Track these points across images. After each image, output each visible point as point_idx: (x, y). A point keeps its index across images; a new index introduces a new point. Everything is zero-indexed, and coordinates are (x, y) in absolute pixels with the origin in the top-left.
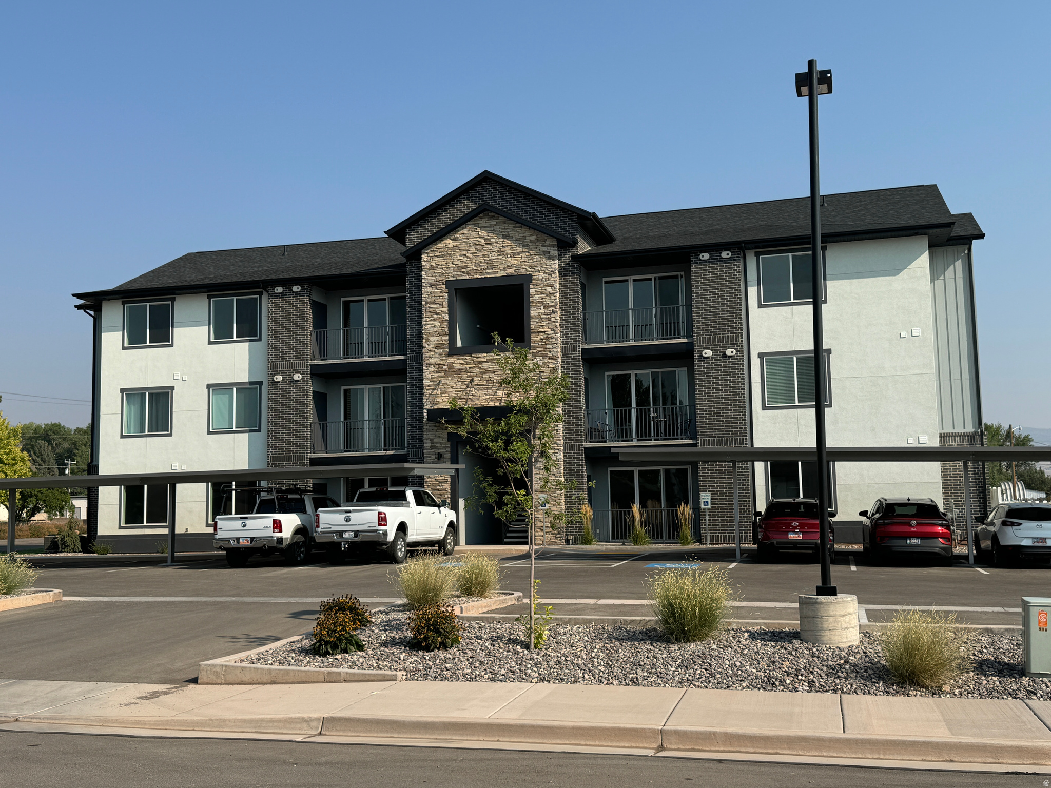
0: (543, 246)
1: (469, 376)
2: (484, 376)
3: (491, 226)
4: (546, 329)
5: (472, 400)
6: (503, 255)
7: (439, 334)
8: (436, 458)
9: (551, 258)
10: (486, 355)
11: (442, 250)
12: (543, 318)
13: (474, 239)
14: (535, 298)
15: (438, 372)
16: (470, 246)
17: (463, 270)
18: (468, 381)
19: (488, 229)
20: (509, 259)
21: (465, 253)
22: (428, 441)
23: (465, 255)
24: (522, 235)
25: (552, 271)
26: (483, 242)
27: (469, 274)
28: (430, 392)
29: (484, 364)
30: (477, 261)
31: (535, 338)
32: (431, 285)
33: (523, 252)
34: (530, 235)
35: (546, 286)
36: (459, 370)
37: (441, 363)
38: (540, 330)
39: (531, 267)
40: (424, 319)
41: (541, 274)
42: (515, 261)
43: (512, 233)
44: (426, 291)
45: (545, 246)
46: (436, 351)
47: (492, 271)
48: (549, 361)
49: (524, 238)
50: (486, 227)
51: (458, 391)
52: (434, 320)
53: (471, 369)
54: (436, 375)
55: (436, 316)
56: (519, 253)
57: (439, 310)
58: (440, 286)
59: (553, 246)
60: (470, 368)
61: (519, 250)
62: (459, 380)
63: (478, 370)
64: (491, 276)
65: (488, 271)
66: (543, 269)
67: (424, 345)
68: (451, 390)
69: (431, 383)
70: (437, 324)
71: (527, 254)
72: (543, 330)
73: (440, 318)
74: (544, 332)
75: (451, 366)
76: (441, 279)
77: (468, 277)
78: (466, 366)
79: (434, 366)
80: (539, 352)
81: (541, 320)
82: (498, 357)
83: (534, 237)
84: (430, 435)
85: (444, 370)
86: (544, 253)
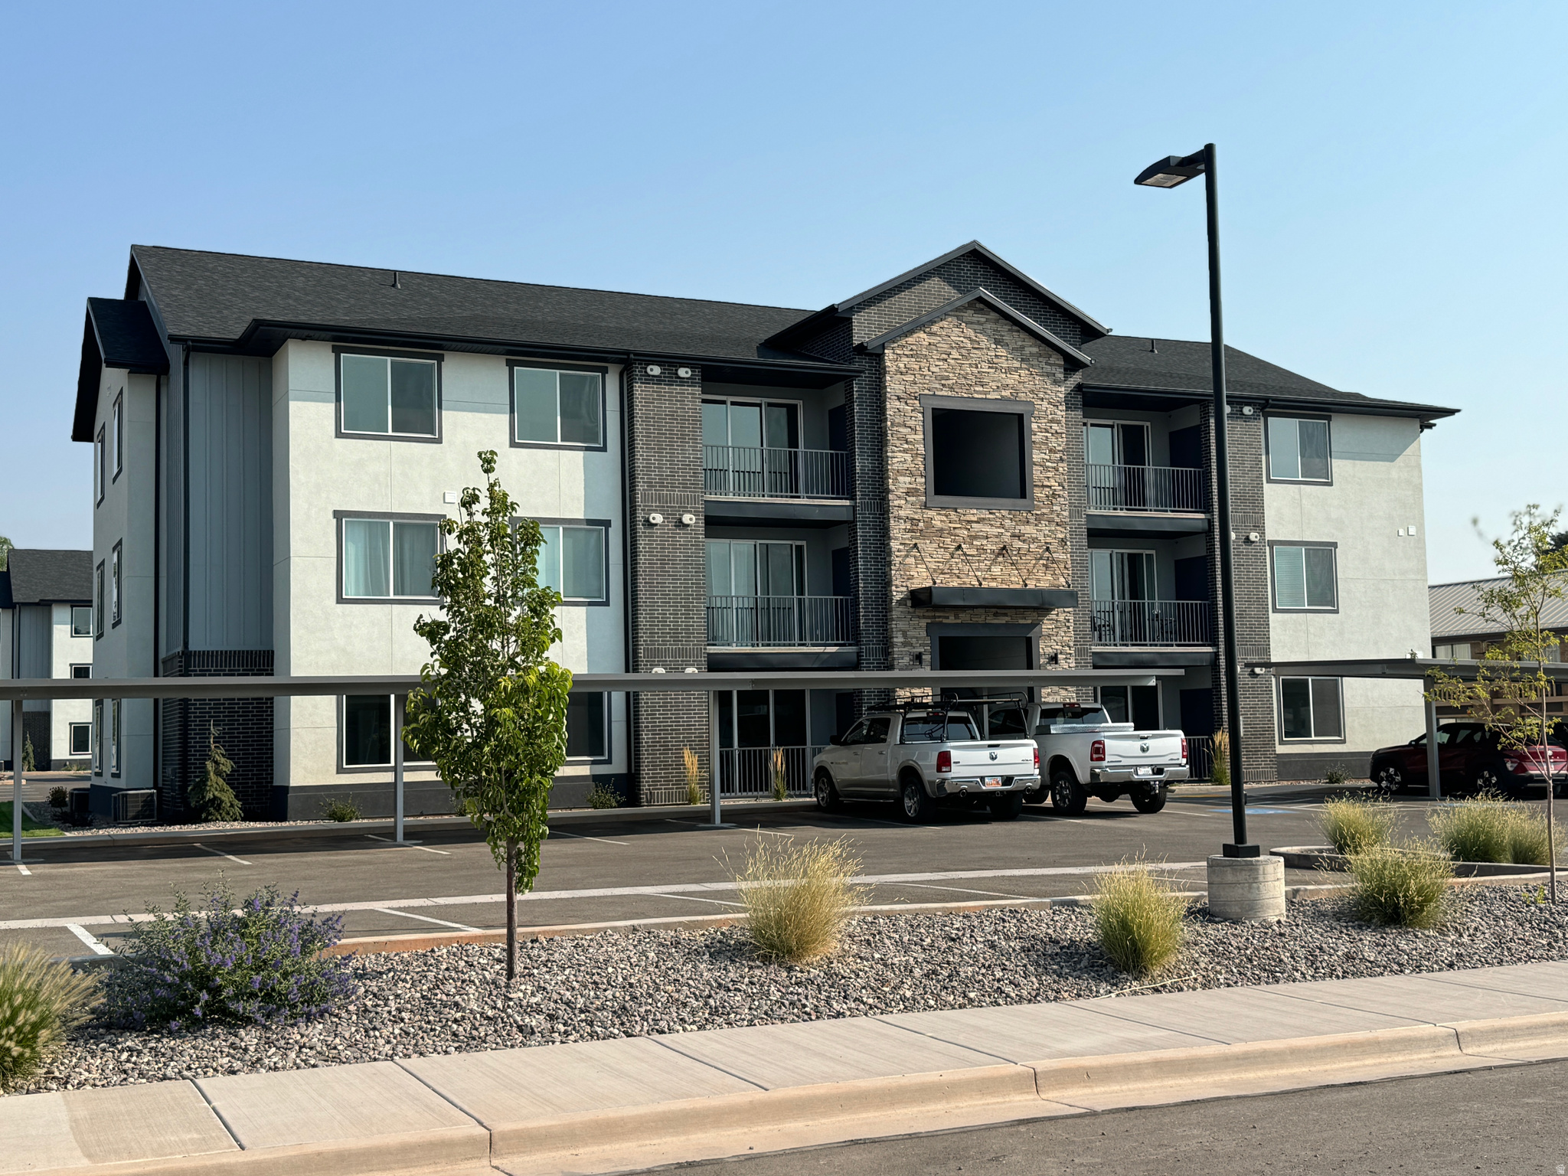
0: (1046, 364)
1: (954, 541)
2: (975, 543)
3: (979, 323)
4: (1052, 483)
5: (958, 577)
6: (996, 368)
7: (912, 474)
8: (910, 660)
9: (1056, 382)
10: (975, 511)
11: (914, 347)
12: (1049, 467)
13: (958, 339)
14: (1038, 437)
15: (912, 531)
16: (952, 348)
17: (943, 382)
18: (952, 548)
19: (976, 327)
20: (1004, 376)
21: (945, 356)
22: (899, 634)
23: (946, 360)
24: (1020, 343)
25: (1058, 402)
26: (969, 345)
27: (951, 388)
28: (900, 559)
29: (974, 525)
30: (962, 372)
31: (1039, 493)
32: (899, 398)
33: (1021, 368)
34: (1031, 346)
35: (1051, 421)
36: (941, 530)
37: (916, 517)
38: (1046, 483)
39: (1032, 392)
40: (889, 449)
41: (1045, 403)
42: (1011, 380)
43: (1007, 338)
44: (892, 406)
45: (1050, 364)
46: (908, 499)
47: (981, 389)
48: (1058, 528)
49: (1023, 348)
50: (972, 323)
51: (938, 562)
52: (905, 451)
53: (957, 531)
54: (909, 535)
55: (906, 446)
56: (1016, 369)
57: (911, 438)
58: (911, 401)
59: (1059, 366)
60: (954, 528)
61: (1017, 364)
62: (941, 545)
63: (966, 532)
64: (980, 396)
65: (977, 389)
66: (1047, 396)
67: (891, 487)
68: (930, 560)
69: (901, 547)
70: (908, 457)
71: (1027, 372)
72: (1049, 484)
73: (912, 450)
74: (1050, 487)
75: (929, 523)
76: (913, 391)
77: (950, 394)
78: (950, 525)
79: (905, 522)
80: (1044, 514)
81: (1046, 469)
82: (991, 516)
83: (1035, 350)
84: (902, 625)
85: (919, 528)
86: (1048, 375)
